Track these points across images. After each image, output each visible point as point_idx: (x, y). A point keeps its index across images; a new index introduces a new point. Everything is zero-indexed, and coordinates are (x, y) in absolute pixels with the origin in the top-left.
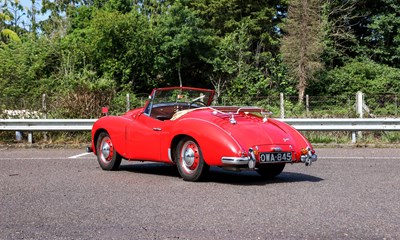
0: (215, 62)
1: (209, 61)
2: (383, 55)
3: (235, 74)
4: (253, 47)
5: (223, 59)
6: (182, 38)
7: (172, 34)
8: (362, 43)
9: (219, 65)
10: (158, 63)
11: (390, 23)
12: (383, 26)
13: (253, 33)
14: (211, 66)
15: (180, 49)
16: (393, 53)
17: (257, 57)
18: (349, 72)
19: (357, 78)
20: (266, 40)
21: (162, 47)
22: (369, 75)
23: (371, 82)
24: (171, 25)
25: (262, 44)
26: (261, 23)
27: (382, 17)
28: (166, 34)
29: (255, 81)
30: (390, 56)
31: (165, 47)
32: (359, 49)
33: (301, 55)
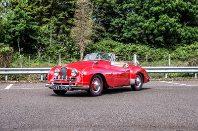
0: (38, 38)
1: (35, 38)
2: (117, 37)
3: (48, 45)
4: (57, 32)
5: (42, 37)
6: (21, 26)
7: (15, 24)
8: (107, 32)
9: (40, 41)
10: (7, 39)
11: (120, 22)
12: (117, 24)
13: (57, 25)
14: (36, 41)
15: (20, 32)
16: (121, 36)
17: (59, 37)
18: (102, 45)
19: (107, 48)
20: (63, 29)
21: (9, 30)
22: (112, 47)
23: (113, 50)
24: (14, 19)
25: (61, 31)
26: (60, 20)
27: (116, 20)
28: (11, 24)
29: (58, 49)
30: (120, 38)
31: (11, 30)
32: (106, 34)
33: (82, 36)
